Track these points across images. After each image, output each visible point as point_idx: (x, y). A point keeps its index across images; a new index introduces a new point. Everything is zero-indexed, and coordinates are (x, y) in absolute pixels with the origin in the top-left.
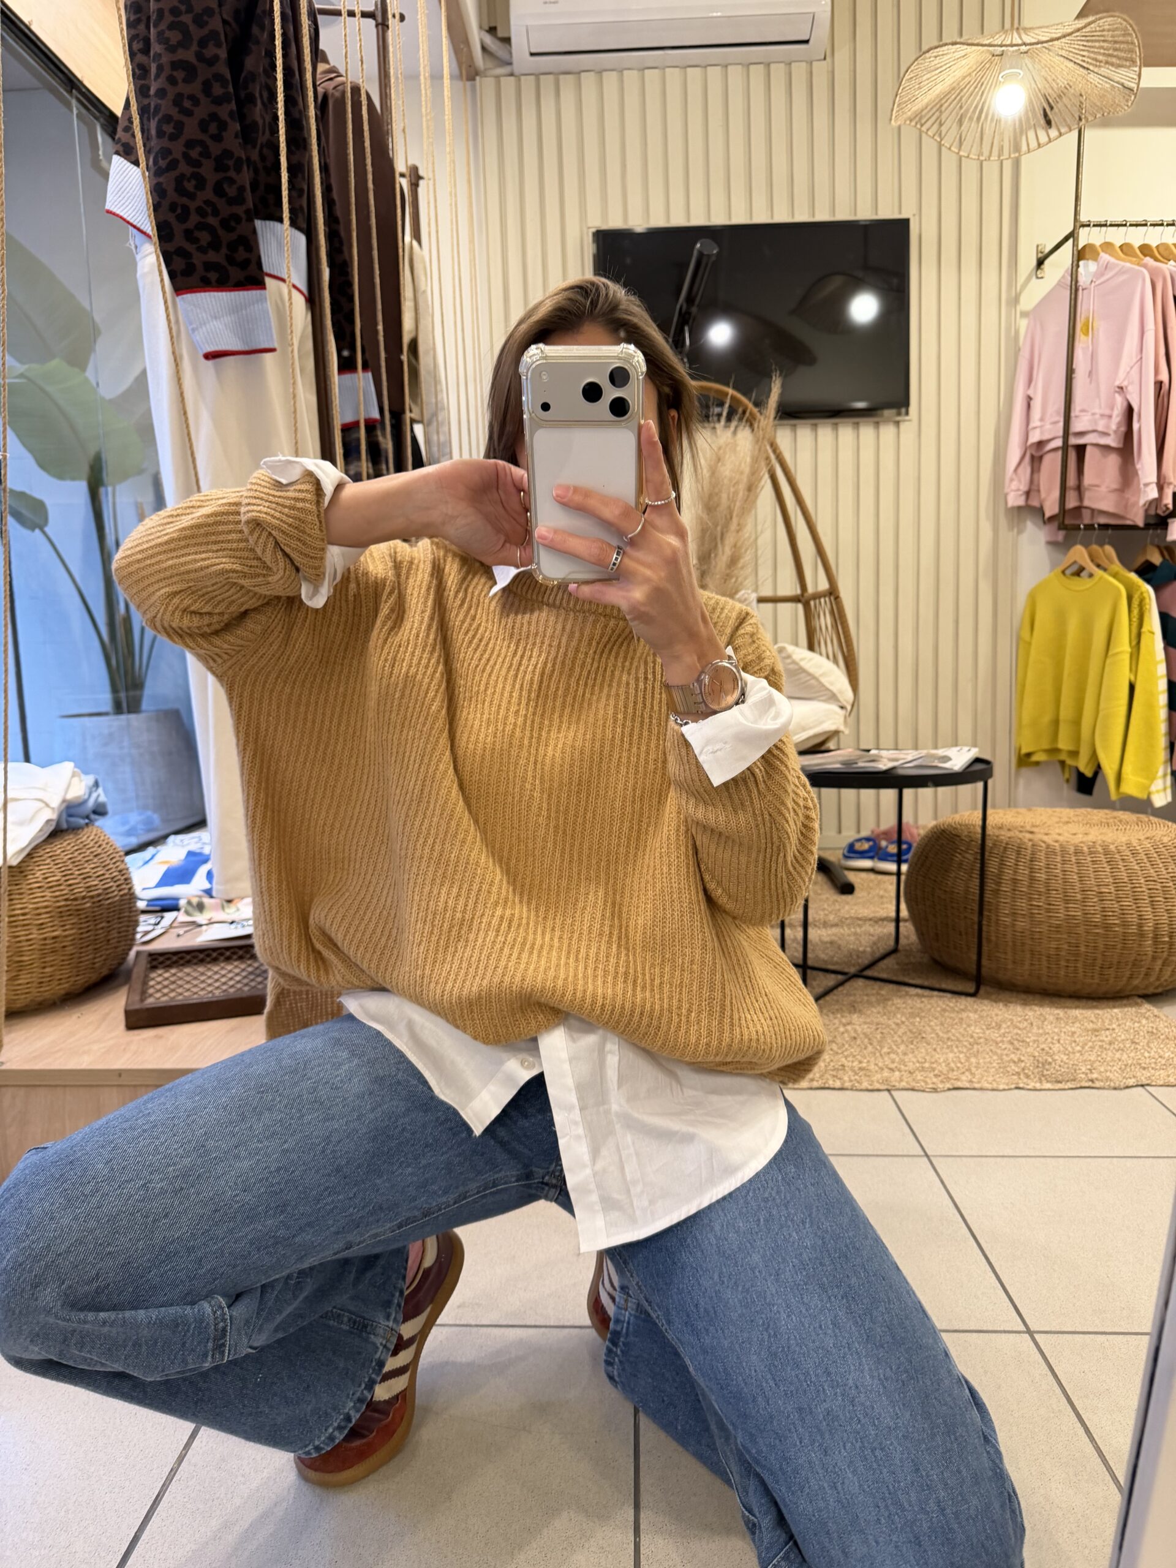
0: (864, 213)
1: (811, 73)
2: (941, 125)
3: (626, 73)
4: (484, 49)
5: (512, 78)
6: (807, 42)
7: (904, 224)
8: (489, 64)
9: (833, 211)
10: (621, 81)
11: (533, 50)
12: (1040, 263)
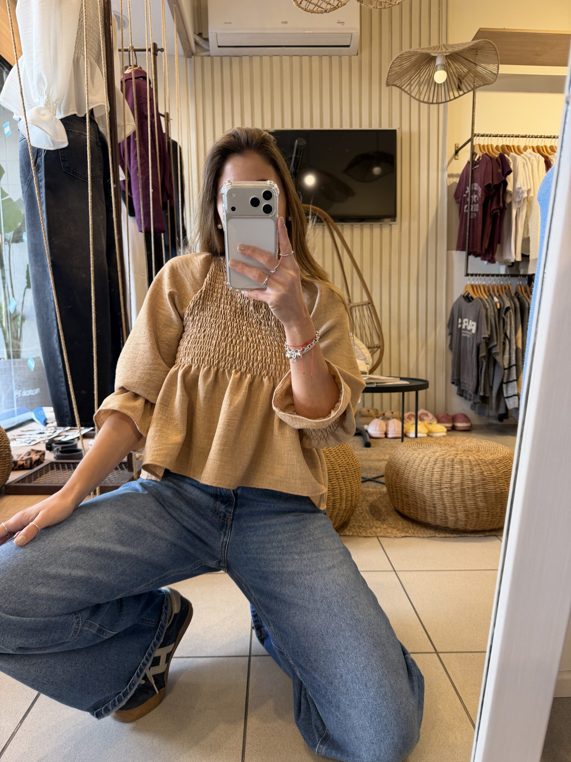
0: (375, 127)
1: (350, 61)
2: (411, 86)
3: (264, 57)
4: (196, 43)
5: (209, 58)
6: (348, 46)
7: (395, 131)
8: (199, 51)
9: (361, 125)
10: (261, 61)
11: (219, 45)
12: (457, 152)
